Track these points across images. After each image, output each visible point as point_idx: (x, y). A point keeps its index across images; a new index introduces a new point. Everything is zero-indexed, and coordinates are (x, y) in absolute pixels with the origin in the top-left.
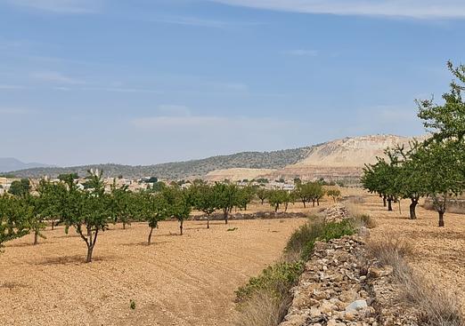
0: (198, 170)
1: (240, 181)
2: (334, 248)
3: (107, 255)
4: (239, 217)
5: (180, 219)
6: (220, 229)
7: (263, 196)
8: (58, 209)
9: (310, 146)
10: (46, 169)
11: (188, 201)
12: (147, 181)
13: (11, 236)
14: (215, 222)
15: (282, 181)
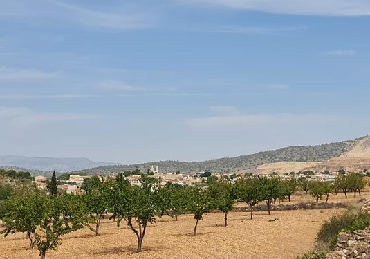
0: (248, 164)
1: (287, 174)
2: (356, 239)
3: (157, 245)
4: (282, 208)
5: (225, 211)
6: (262, 219)
7: (307, 187)
8: (111, 205)
9: (353, 139)
10: (113, 167)
11: (231, 194)
12: (202, 176)
13: (67, 229)
14: (260, 212)
15: (327, 173)
